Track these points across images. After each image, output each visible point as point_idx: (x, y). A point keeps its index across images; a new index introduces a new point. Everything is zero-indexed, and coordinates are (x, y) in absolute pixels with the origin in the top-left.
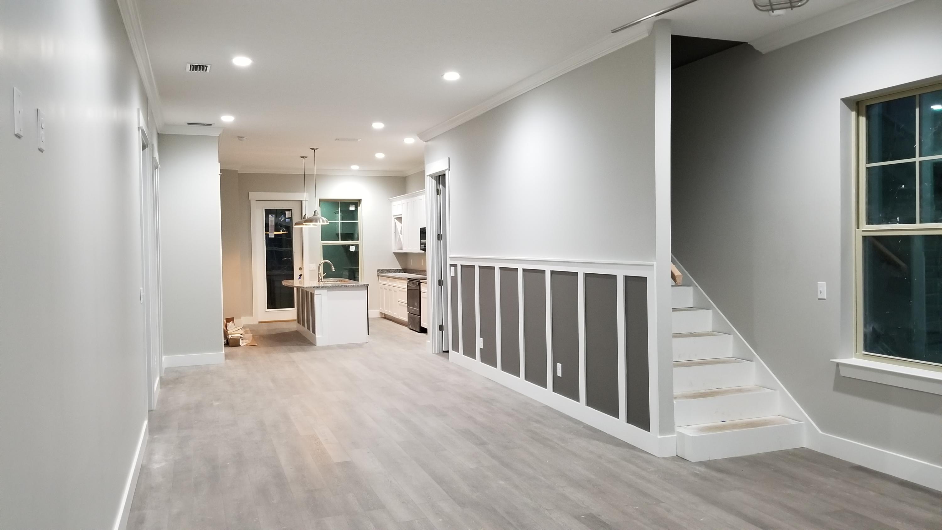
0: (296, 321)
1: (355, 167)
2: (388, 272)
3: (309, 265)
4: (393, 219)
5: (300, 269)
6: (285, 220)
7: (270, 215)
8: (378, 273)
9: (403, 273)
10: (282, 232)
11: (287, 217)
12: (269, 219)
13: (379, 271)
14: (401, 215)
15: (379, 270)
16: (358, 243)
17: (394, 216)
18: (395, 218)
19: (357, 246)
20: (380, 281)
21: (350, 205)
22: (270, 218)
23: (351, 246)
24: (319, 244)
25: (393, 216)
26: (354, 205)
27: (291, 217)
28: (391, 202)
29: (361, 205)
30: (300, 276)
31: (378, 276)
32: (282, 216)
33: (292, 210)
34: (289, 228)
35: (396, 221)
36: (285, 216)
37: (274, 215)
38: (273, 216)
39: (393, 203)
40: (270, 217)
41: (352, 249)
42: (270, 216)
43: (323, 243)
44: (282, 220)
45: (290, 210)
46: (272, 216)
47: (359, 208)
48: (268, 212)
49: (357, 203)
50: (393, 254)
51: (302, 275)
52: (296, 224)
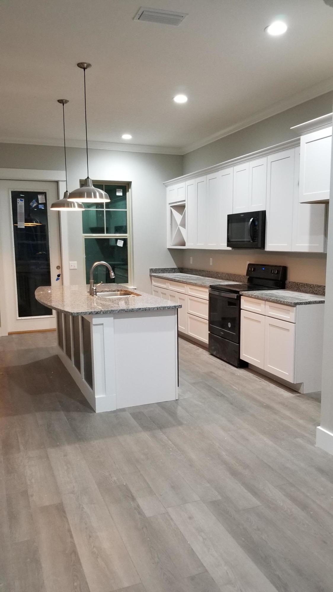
0: (55, 330)
1: (127, 137)
2: (161, 272)
3: (69, 263)
4: (168, 208)
5: (58, 267)
6: (37, 207)
8: (150, 273)
9: (178, 272)
10: (36, 223)
11: (40, 202)
13: (152, 270)
14: (184, 201)
15: (152, 269)
16: (127, 236)
17: (170, 204)
18: (171, 206)
19: (125, 241)
20: (153, 283)
21: (117, 190)
22: (18, 203)
23: (118, 240)
24: (81, 237)
25: (168, 204)
26: (122, 190)
27: (45, 202)
28: (166, 186)
29: (130, 190)
30: (59, 276)
31: (151, 276)
32: (34, 200)
34: (44, 213)
35: (173, 210)
36: (37, 201)
38: (23, 201)
39: (169, 188)
40: (18, 201)
41: (120, 244)
42: (19, 200)
43: (85, 236)
44: (33, 206)
45: (44, 194)
46: (21, 200)
47: (127, 194)
48: (15, 195)
49: (125, 186)
50: (167, 250)
51: (61, 275)
52: (54, 206)
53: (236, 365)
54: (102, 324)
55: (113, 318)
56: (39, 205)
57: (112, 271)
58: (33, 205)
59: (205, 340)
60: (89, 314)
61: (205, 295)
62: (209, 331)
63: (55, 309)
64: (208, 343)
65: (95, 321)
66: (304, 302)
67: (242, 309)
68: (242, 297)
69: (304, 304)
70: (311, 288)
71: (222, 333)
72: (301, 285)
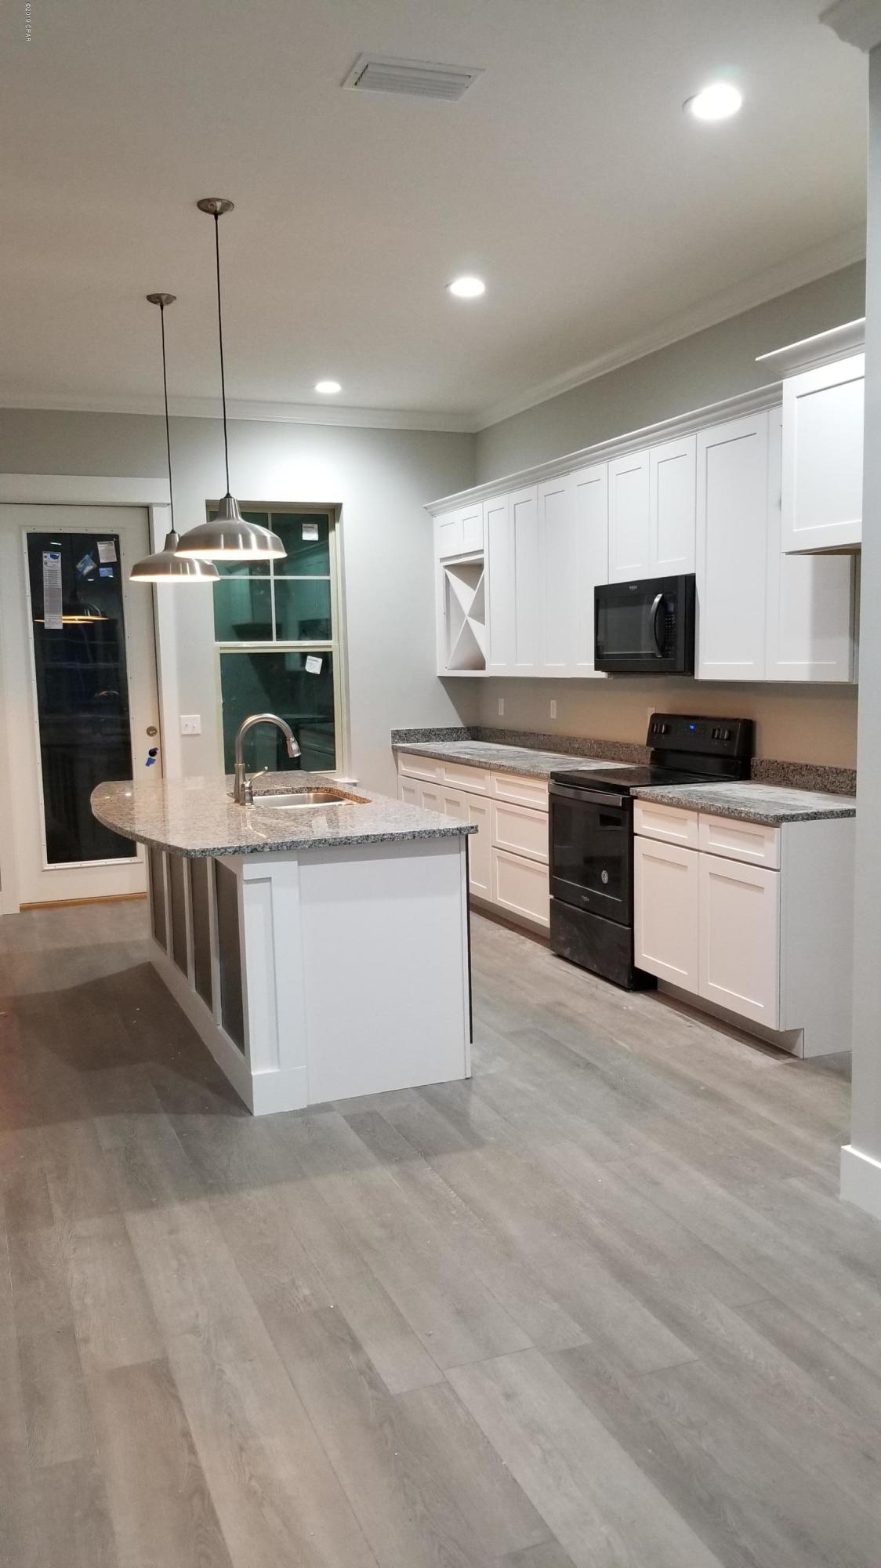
0: (145, 897)
1: (328, 388)
2: (425, 740)
3: (180, 719)
4: (439, 571)
5: (151, 731)
6: (94, 573)
7: (45, 554)
8: (393, 742)
9: (467, 739)
10: (92, 615)
11: (102, 561)
12: (44, 566)
13: (397, 735)
14: (481, 551)
15: (397, 731)
16: (330, 647)
17: (442, 560)
18: (447, 567)
19: (327, 658)
20: (403, 768)
21: (304, 525)
22: (46, 563)
23: (309, 657)
24: (211, 650)
25: (437, 562)
26: (316, 526)
27: (115, 560)
28: (433, 515)
29: (337, 525)
30: (153, 753)
31: (395, 750)
32: (87, 556)
33: (117, 537)
34: (110, 589)
35: (451, 577)
36: (96, 557)
37: (59, 555)
38: (57, 558)
39: (439, 520)
40: (44, 559)
41: (314, 666)
42: (47, 557)
43: (222, 648)
44: (85, 572)
45: (114, 539)
46: (53, 557)
47: (331, 535)
48: (38, 544)
49: (326, 517)
50: (439, 681)
51: (158, 752)
52: (139, 569)
53: (625, 982)
54: (269, 879)
55: (296, 862)
56: (101, 569)
57: (292, 739)
58: (84, 568)
59: (542, 916)
60: (235, 852)
61: (539, 797)
62: (551, 893)
63: (144, 840)
64: (548, 925)
65: (250, 870)
66: (801, 814)
67: (636, 835)
68: (635, 801)
69: (803, 819)
70: (819, 776)
71: (586, 899)
72: (792, 768)
